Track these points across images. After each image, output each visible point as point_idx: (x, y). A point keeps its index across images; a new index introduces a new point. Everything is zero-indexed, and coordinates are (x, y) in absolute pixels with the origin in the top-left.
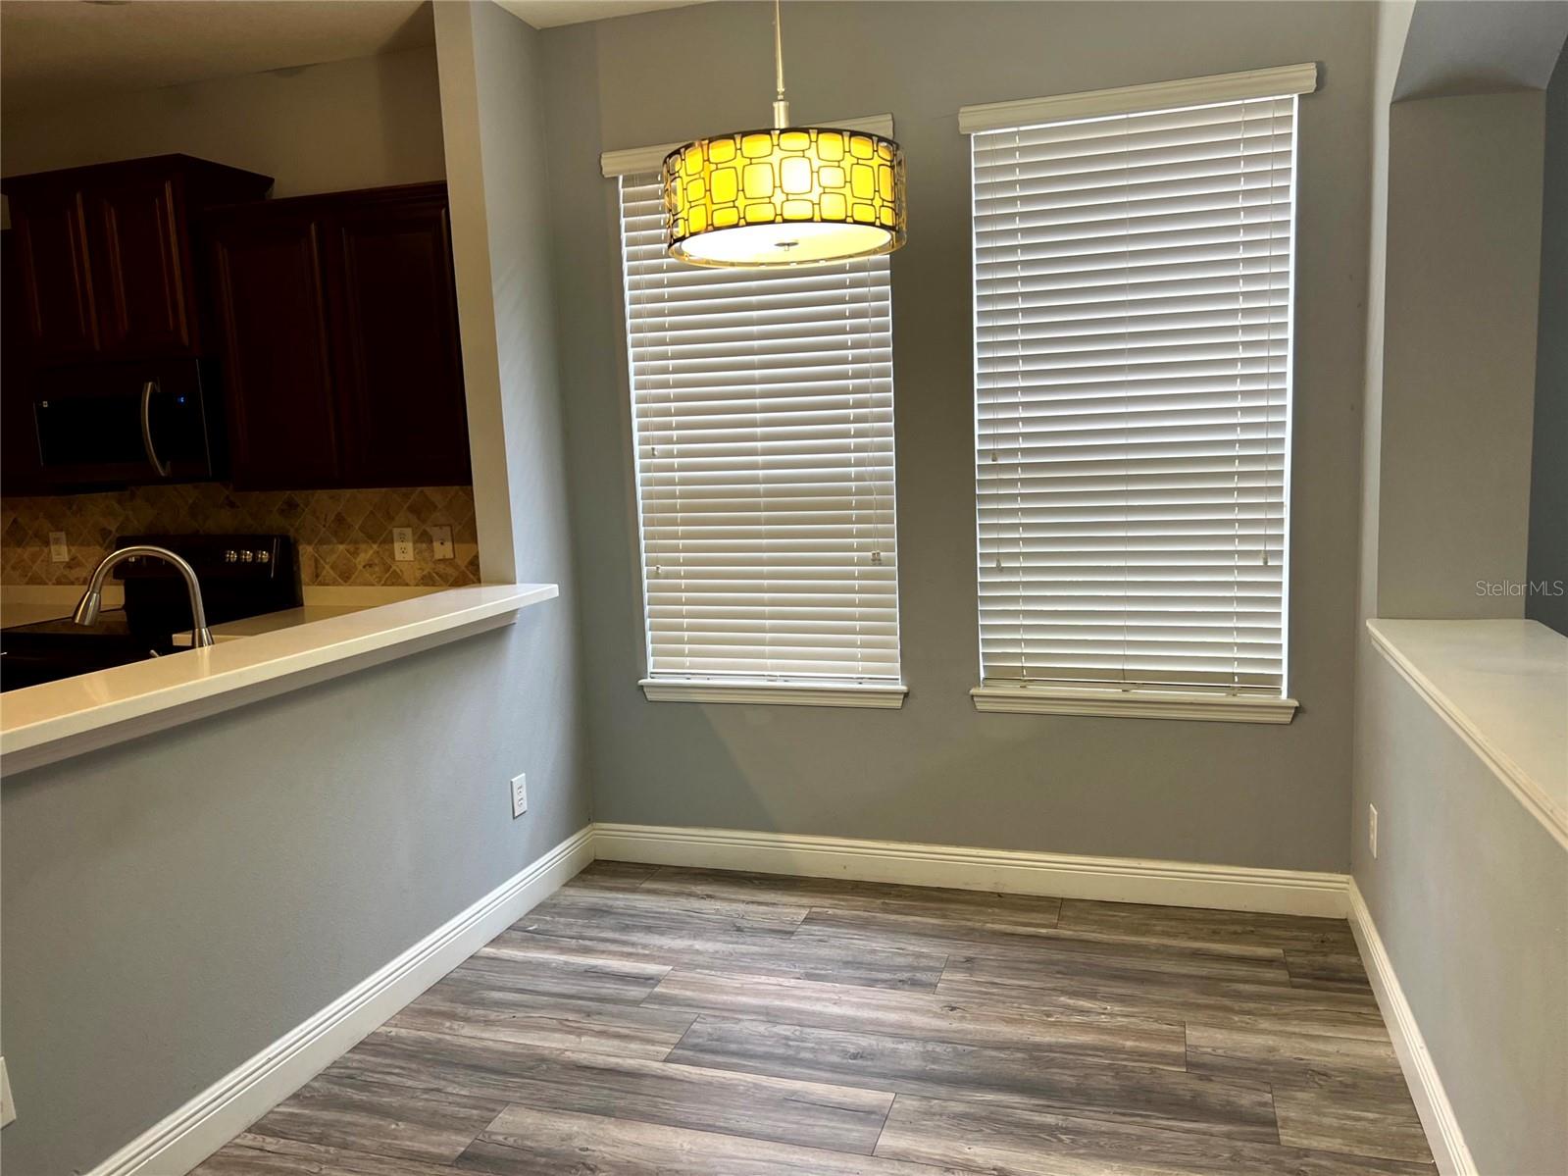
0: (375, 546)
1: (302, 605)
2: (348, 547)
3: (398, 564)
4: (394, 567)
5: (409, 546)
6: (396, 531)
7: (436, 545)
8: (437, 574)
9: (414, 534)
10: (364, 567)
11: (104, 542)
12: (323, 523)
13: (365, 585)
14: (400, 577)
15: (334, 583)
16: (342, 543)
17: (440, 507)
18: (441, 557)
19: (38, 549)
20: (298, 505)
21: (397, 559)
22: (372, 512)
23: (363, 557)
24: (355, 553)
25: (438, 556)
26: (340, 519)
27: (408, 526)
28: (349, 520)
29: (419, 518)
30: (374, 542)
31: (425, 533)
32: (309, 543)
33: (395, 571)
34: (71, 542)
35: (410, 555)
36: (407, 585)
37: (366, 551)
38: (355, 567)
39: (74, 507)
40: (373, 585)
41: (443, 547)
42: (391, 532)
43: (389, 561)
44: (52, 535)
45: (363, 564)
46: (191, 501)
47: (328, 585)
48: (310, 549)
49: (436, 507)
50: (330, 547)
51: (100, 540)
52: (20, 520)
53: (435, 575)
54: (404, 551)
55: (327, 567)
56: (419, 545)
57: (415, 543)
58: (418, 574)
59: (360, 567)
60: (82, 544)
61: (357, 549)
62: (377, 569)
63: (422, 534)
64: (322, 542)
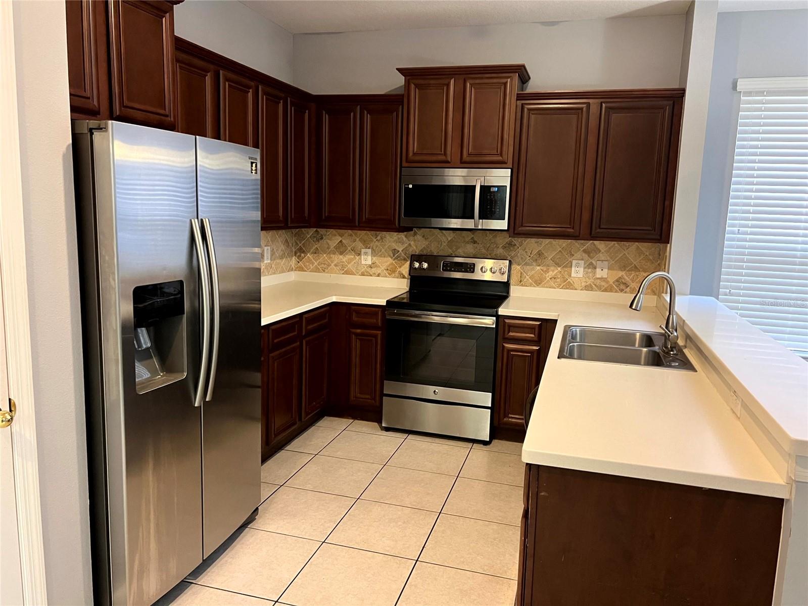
0: (559, 269)
2: (542, 268)
3: (572, 278)
4: (569, 280)
5: (582, 269)
6: (574, 262)
7: (598, 270)
8: (595, 285)
9: (585, 264)
10: (550, 279)
11: (394, 256)
12: (530, 255)
13: (550, 288)
14: (572, 285)
15: (531, 285)
16: (539, 266)
17: (603, 251)
18: (600, 277)
19: (353, 257)
20: (515, 245)
21: (572, 276)
22: (560, 251)
23: (551, 274)
24: (547, 271)
25: (598, 276)
26: (540, 254)
27: (583, 260)
28: (546, 254)
29: (588, 256)
30: (559, 266)
31: (591, 264)
32: (519, 265)
33: (569, 282)
34: (374, 253)
35: (581, 275)
36: (576, 289)
37: (553, 271)
38: (546, 279)
39: (379, 238)
40: (555, 288)
41: (602, 272)
42: (571, 263)
43: (567, 277)
44: (363, 251)
45: (550, 277)
46: (449, 239)
47: (527, 286)
48: (518, 267)
49: (600, 251)
50: (532, 267)
51: (392, 256)
52: (344, 241)
53: (594, 286)
54: (578, 272)
55: (527, 277)
56: (586, 270)
57: (585, 268)
58: (584, 284)
59: (548, 279)
60: (381, 256)
61: (549, 269)
62: (558, 280)
63: (590, 264)
64: (526, 264)
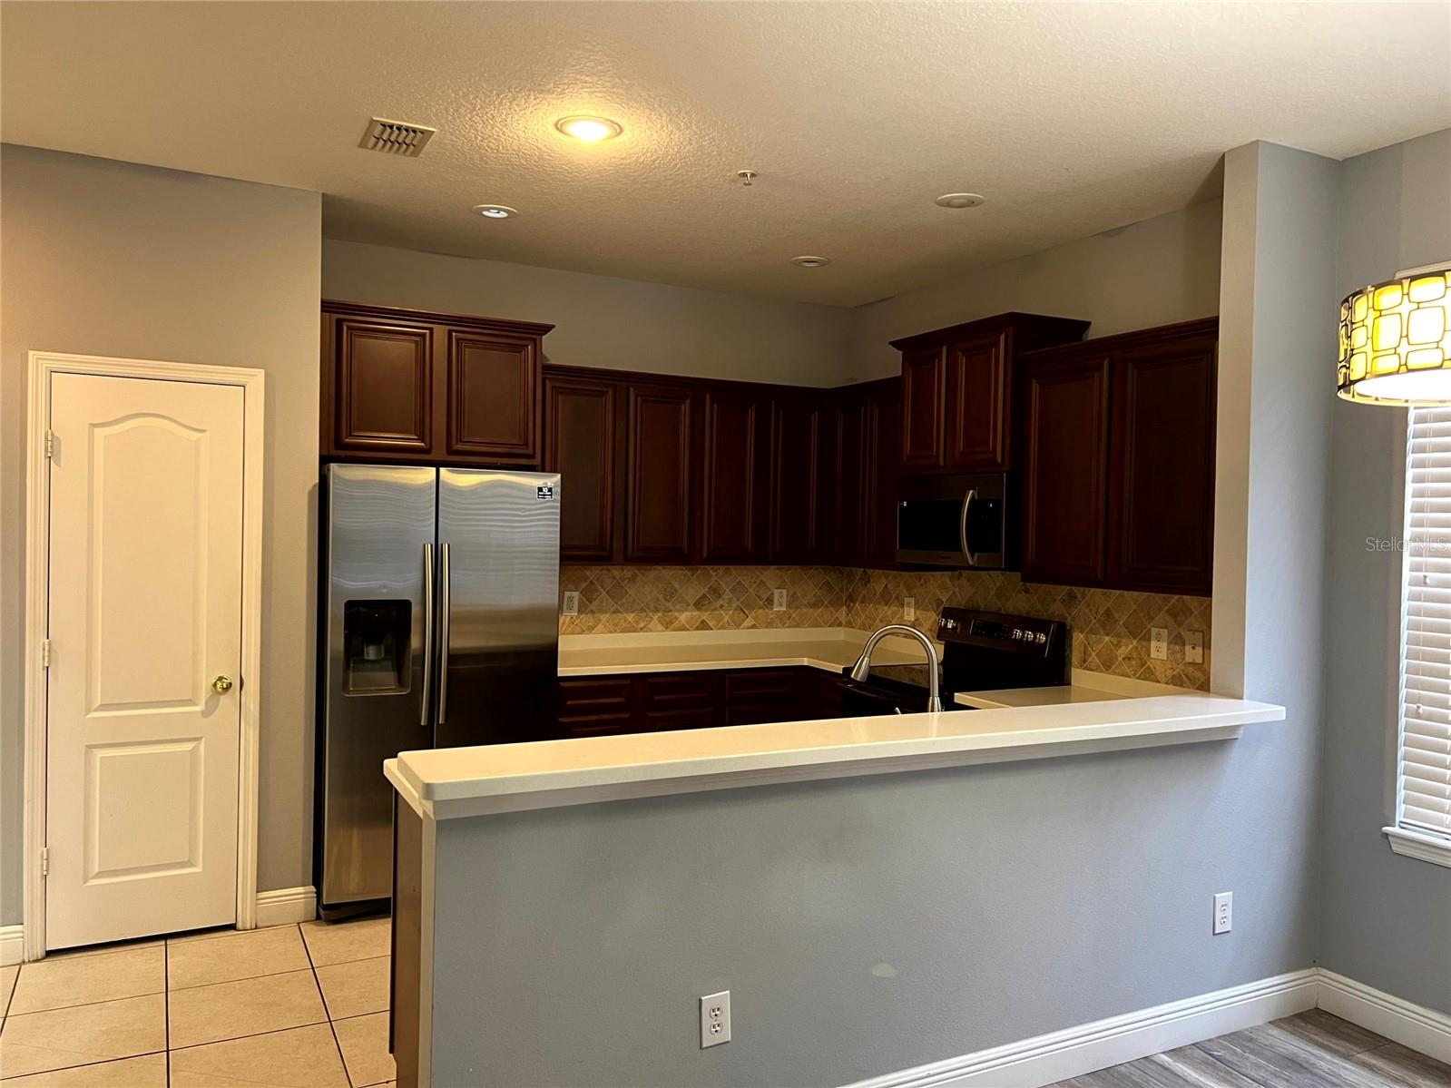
0: (1135, 642)
1: (1070, 684)
2: (1112, 639)
3: (1152, 661)
4: (1148, 663)
5: (1165, 645)
6: (1154, 631)
7: (1188, 648)
8: (1186, 676)
9: (1169, 635)
10: (1124, 659)
11: (938, 608)
12: (1095, 615)
13: (1123, 675)
14: (1152, 673)
15: (1097, 670)
16: (1108, 635)
17: (1196, 613)
18: (1191, 661)
19: (896, 609)
20: (1077, 597)
21: (1152, 656)
22: (1135, 610)
23: (1123, 651)
24: (1118, 646)
25: (1188, 659)
26: (1108, 614)
27: (1166, 628)
28: (1116, 615)
29: (1175, 621)
30: (1135, 638)
31: (1179, 636)
32: (1082, 632)
33: (1149, 667)
34: (917, 606)
35: (1163, 655)
36: (1159, 682)
37: (1126, 646)
38: (1116, 658)
39: (922, 581)
40: (1129, 677)
41: (1194, 651)
42: (1150, 630)
43: (1145, 657)
44: (906, 600)
45: (1123, 656)
46: (998, 584)
47: (1092, 670)
48: (1081, 636)
49: (1192, 613)
50: (1098, 636)
51: (935, 608)
52: (889, 586)
53: (1184, 676)
54: (1159, 650)
55: (1093, 654)
56: (1172, 646)
57: (1169, 643)
58: (1169, 673)
59: (1120, 659)
60: (923, 609)
61: (1120, 642)
62: (1134, 663)
63: (1176, 636)
64: (1092, 631)
